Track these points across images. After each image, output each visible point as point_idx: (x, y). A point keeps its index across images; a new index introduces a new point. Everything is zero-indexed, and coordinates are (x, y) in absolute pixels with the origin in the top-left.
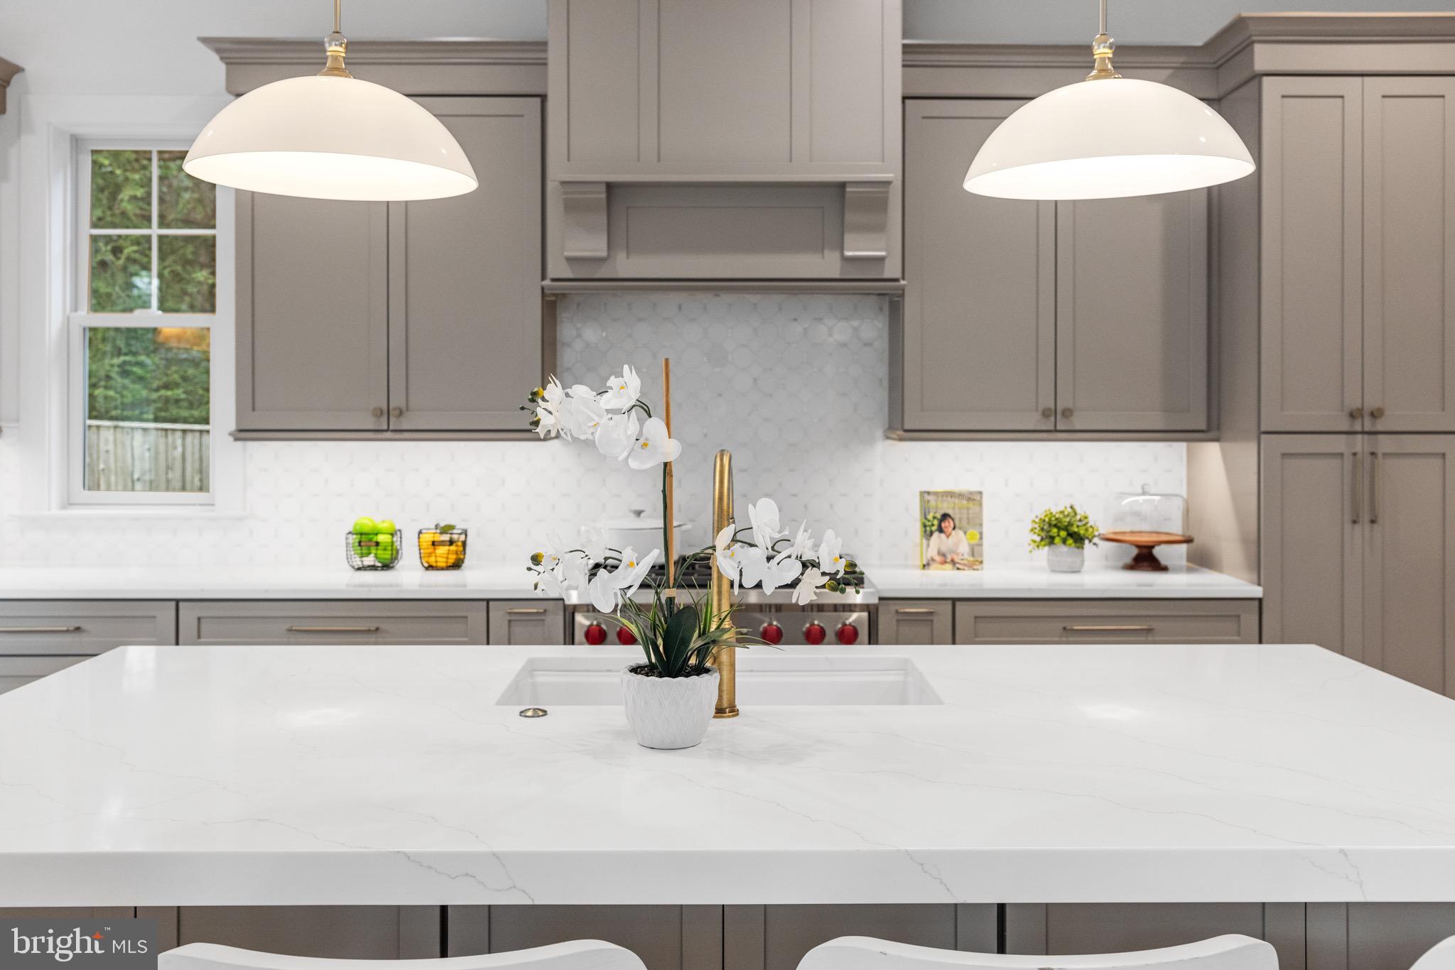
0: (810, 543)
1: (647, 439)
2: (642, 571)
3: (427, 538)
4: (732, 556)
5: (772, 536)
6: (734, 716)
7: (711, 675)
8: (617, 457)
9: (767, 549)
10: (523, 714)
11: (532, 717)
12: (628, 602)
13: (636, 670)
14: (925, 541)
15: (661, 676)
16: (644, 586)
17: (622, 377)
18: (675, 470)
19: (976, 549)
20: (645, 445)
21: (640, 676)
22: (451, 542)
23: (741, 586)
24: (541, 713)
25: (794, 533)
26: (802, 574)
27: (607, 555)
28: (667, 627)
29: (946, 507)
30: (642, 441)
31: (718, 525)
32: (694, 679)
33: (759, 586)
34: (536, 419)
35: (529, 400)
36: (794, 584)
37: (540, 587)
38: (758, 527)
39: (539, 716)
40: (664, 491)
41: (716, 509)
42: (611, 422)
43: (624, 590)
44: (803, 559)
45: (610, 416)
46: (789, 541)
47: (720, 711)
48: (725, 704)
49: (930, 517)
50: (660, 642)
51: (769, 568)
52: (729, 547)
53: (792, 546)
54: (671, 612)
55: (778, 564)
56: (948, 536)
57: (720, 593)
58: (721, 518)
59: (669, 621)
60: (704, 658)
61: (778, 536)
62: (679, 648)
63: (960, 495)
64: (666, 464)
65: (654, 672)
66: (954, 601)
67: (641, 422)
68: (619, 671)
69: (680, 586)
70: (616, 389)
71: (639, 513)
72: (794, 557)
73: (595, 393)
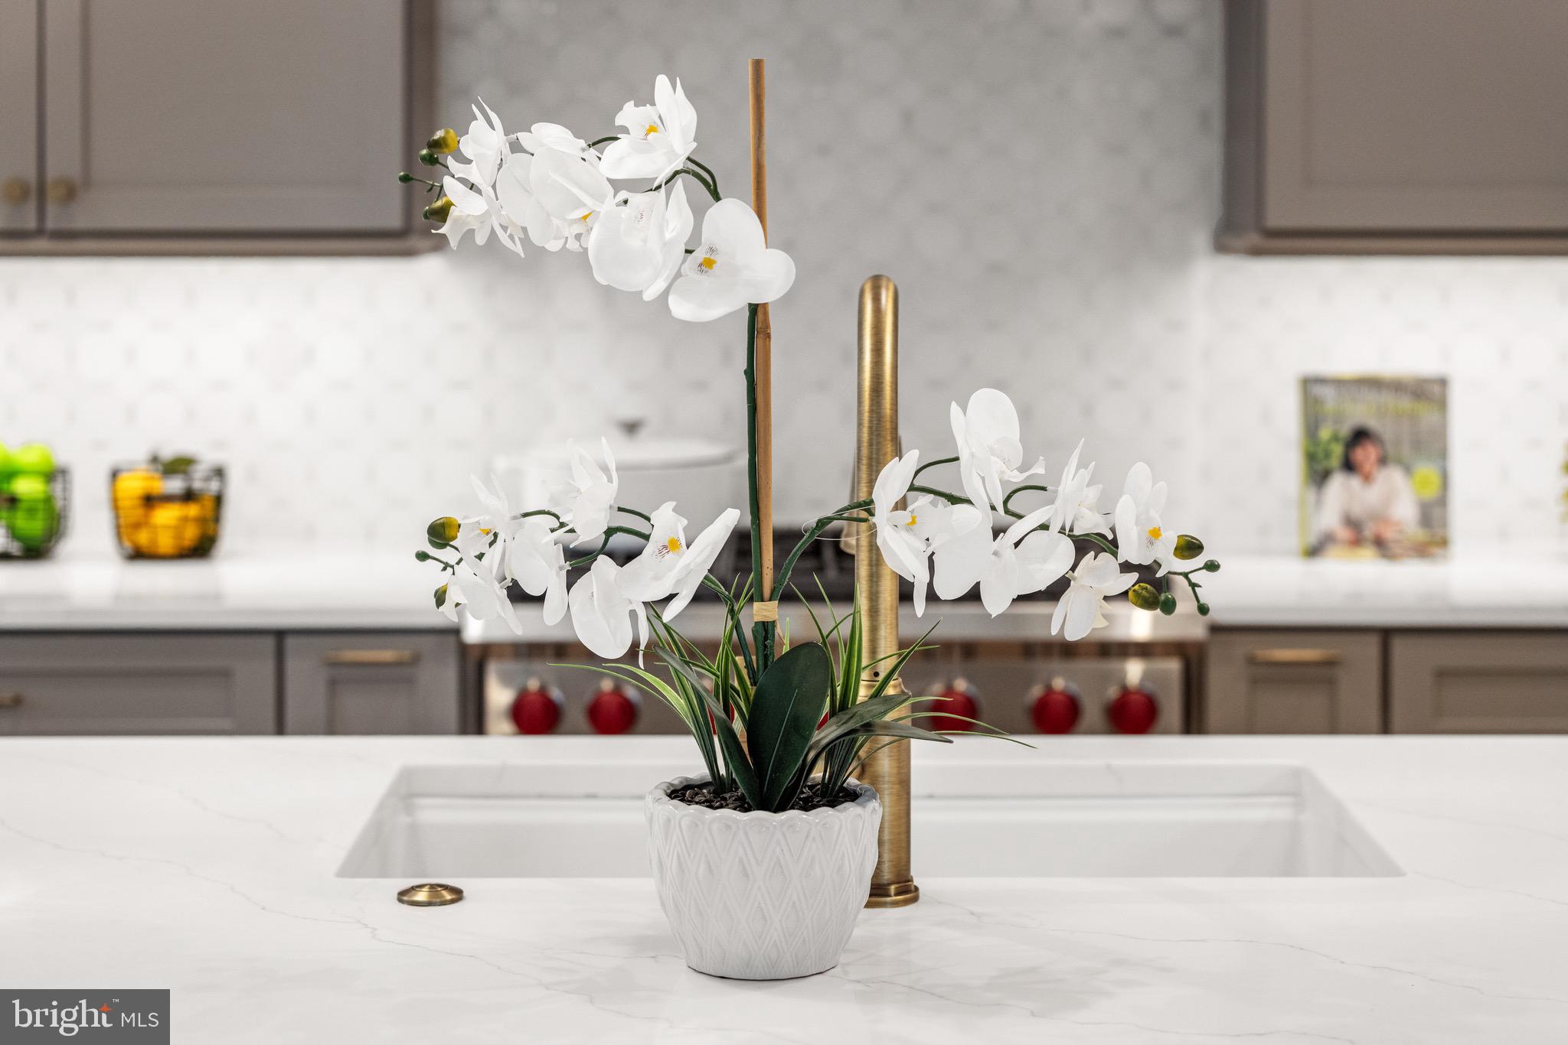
0: (1092, 494)
1: (712, 250)
2: (698, 560)
3: (134, 485)
4: (911, 526)
5: (1006, 478)
6: (906, 902)
7: (863, 805)
8: (640, 293)
9: (993, 508)
10: (405, 898)
11: (429, 904)
12: (663, 633)
13: (682, 792)
14: (1311, 495)
15: (744, 808)
16: (703, 596)
17: (653, 104)
18: (778, 325)
19: (1436, 512)
20: (706, 265)
21: (694, 809)
22: (189, 496)
23: (932, 597)
24: (448, 896)
25: (1056, 471)
26: (1073, 569)
27: (615, 525)
28: (755, 695)
29: (1360, 412)
30: (700, 254)
31: (871, 452)
32: (823, 814)
33: (974, 596)
34: (439, 203)
35: (423, 158)
36: (1055, 591)
37: (452, 596)
38: (973, 455)
39: (444, 903)
40: (750, 373)
41: (866, 415)
42: (625, 210)
43: (656, 606)
44: (1076, 532)
45: (623, 195)
46: (1044, 489)
47: (878, 892)
48: (887, 875)
49: (1325, 434)
50: (738, 726)
51: (996, 553)
52: (902, 505)
53: (1052, 502)
54: (766, 657)
55: (1017, 545)
56: (1367, 478)
57: (874, 612)
58: (878, 435)
59: (761, 679)
60: (843, 767)
61: (1018, 478)
62: (786, 742)
63: (1397, 386)
64: (754, 309)
65: (725, 799)
66: (1387, 634)
67: (699, 213)
68: (641, 797)
69: (787, 598)
70: (636, 132)
71: (631, 428)
72: (1055, 527)
73: (582, 143)
